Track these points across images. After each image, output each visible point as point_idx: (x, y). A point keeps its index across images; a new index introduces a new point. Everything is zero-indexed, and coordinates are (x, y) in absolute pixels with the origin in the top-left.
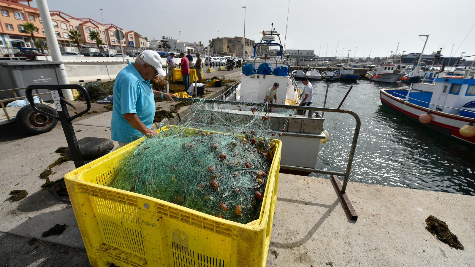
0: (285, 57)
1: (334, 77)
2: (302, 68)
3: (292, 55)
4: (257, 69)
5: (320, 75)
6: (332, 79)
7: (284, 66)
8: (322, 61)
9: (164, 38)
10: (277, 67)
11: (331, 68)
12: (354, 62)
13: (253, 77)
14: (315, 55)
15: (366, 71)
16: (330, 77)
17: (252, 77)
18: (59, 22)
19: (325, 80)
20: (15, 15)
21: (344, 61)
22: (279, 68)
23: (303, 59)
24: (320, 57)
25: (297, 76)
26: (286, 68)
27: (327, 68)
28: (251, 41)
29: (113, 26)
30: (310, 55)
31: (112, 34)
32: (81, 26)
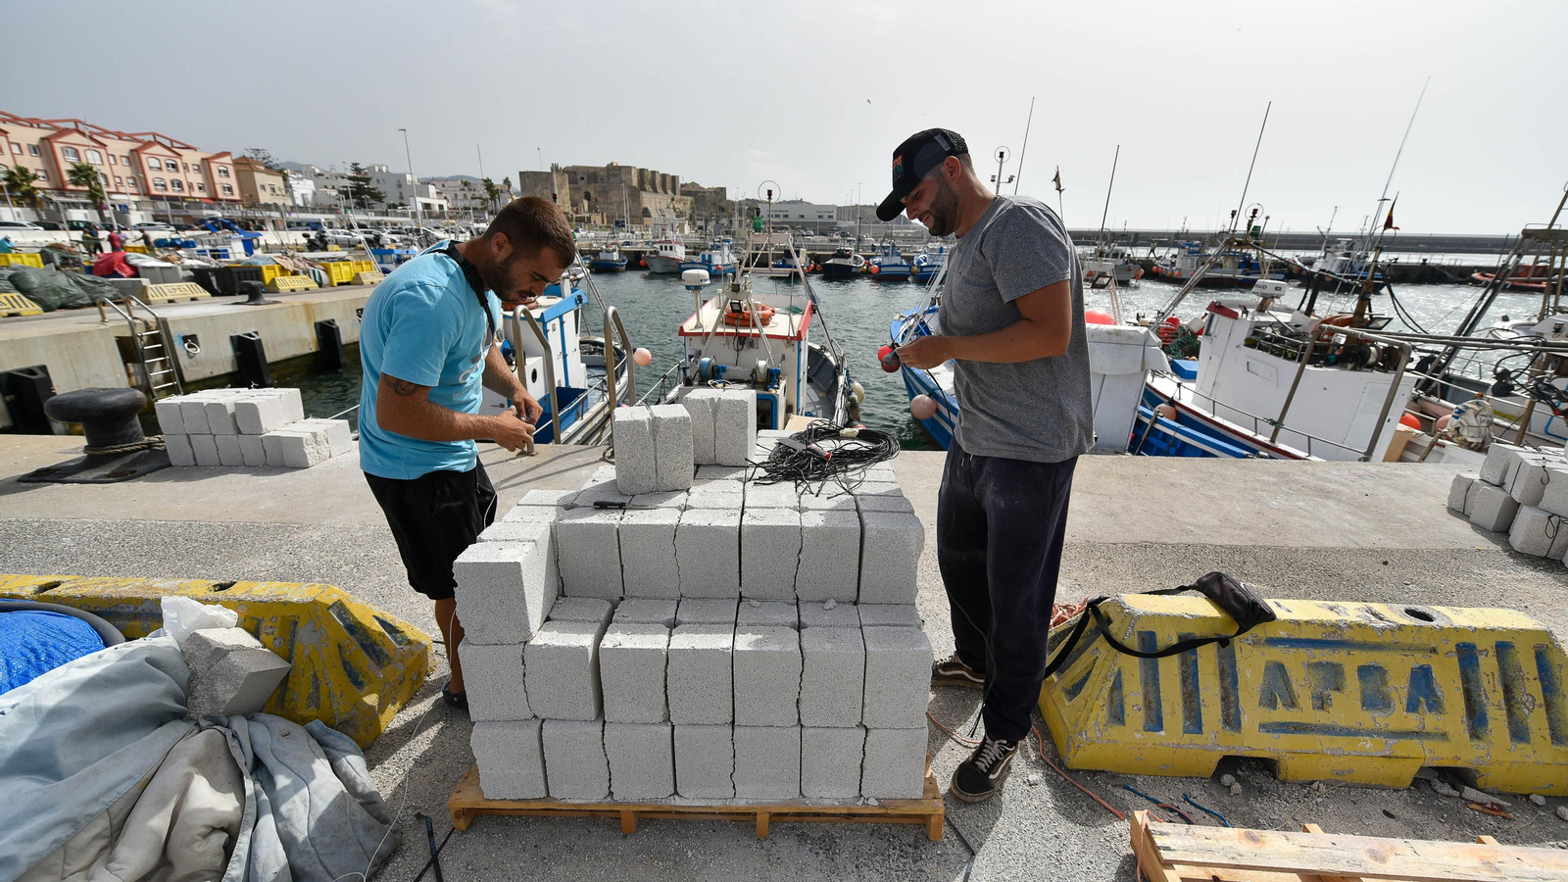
9: (358, 170)
28: (664, 176)
29: (157, 138)
30: (825, 219)
31: (154, 163)
32: (46, 142)
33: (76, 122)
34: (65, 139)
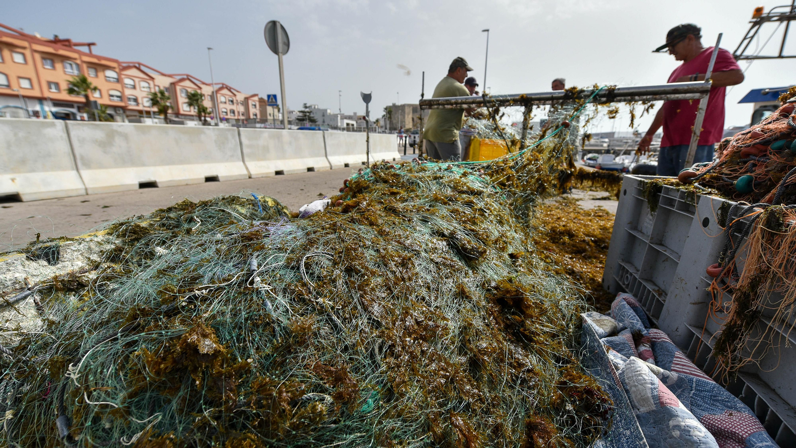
9: (306, 107)
18: (137, 80)
20: (64, 67)
29: (224, 86)
31: (223, 99)
32: (173, 86)
33: (188, 75)
34: (182, 84)
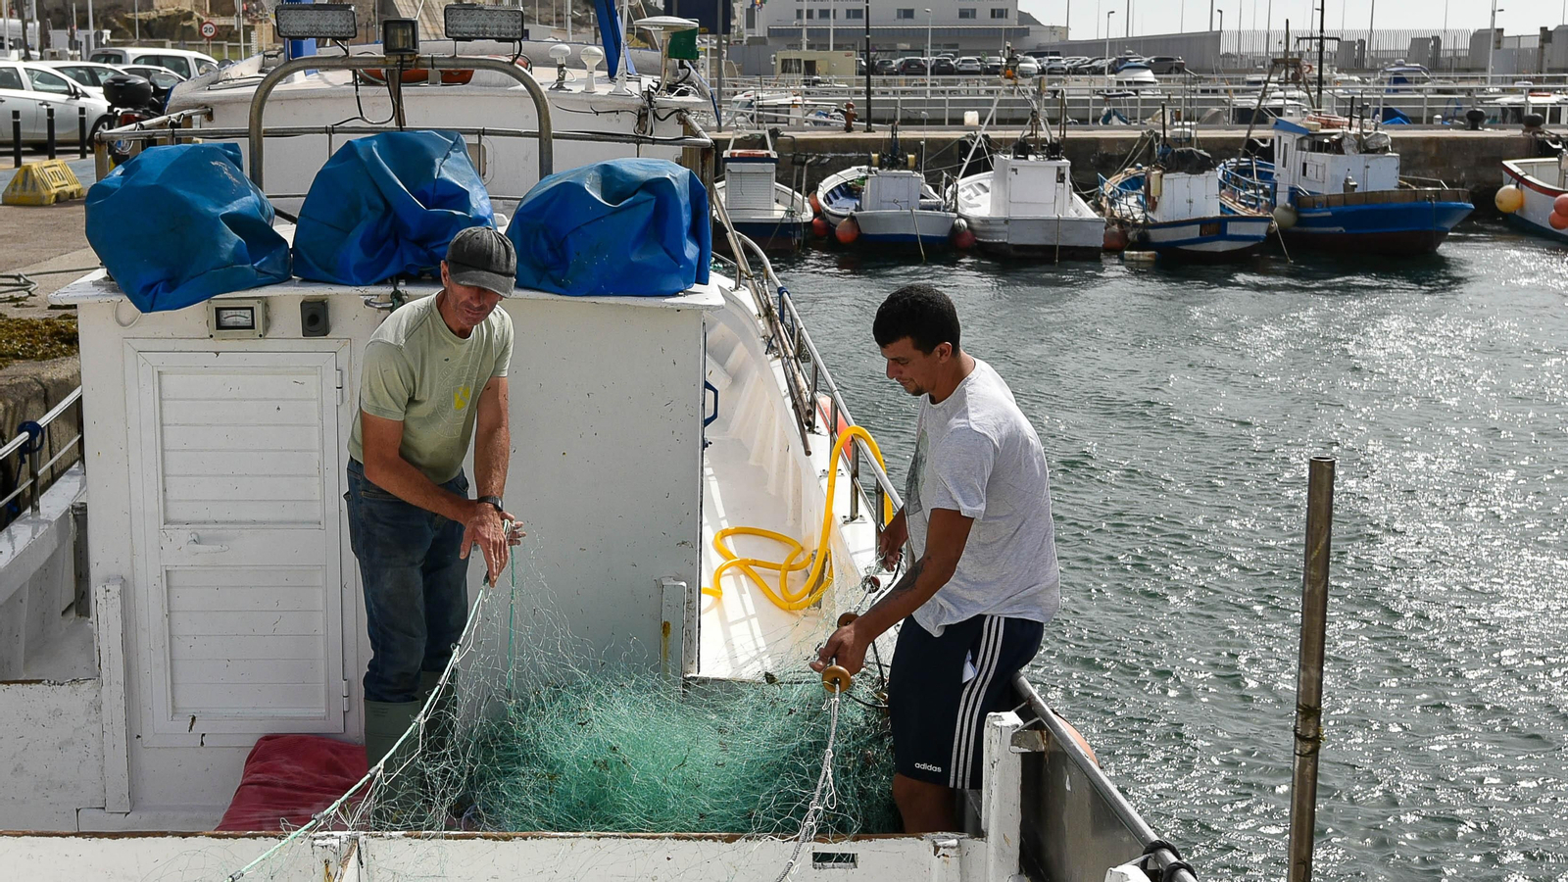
0: (655, 56)
1: (1232, 229)
2: (913, 145)
3: (818, 23)
4: (295, 207)
5: (1089, 213)
6: (1221, 246)
7: (636, 163)
8: (1100, 71)
10: (551, 183)
11: (1189, 140)
12: (1374, 70)
13: (243, 318)
14: (1026, 18)
15: (1496, 152)
16: (1194, 232)
17: (229, 318)
19: (1146, 255)
21: (1288, 65)
22: (571, 192)
23: (929, 59)
24: (1073, 36)
25: (869, 230)
26: (659, 188)
27: (1143, 139)
30: (983, 21)
